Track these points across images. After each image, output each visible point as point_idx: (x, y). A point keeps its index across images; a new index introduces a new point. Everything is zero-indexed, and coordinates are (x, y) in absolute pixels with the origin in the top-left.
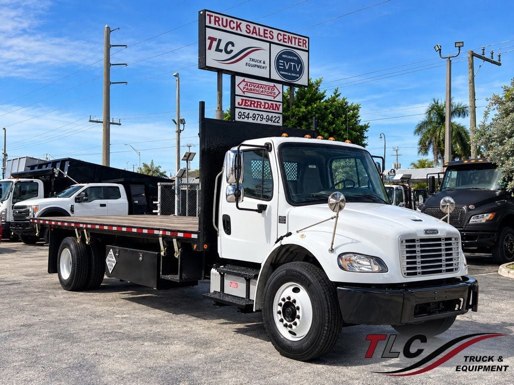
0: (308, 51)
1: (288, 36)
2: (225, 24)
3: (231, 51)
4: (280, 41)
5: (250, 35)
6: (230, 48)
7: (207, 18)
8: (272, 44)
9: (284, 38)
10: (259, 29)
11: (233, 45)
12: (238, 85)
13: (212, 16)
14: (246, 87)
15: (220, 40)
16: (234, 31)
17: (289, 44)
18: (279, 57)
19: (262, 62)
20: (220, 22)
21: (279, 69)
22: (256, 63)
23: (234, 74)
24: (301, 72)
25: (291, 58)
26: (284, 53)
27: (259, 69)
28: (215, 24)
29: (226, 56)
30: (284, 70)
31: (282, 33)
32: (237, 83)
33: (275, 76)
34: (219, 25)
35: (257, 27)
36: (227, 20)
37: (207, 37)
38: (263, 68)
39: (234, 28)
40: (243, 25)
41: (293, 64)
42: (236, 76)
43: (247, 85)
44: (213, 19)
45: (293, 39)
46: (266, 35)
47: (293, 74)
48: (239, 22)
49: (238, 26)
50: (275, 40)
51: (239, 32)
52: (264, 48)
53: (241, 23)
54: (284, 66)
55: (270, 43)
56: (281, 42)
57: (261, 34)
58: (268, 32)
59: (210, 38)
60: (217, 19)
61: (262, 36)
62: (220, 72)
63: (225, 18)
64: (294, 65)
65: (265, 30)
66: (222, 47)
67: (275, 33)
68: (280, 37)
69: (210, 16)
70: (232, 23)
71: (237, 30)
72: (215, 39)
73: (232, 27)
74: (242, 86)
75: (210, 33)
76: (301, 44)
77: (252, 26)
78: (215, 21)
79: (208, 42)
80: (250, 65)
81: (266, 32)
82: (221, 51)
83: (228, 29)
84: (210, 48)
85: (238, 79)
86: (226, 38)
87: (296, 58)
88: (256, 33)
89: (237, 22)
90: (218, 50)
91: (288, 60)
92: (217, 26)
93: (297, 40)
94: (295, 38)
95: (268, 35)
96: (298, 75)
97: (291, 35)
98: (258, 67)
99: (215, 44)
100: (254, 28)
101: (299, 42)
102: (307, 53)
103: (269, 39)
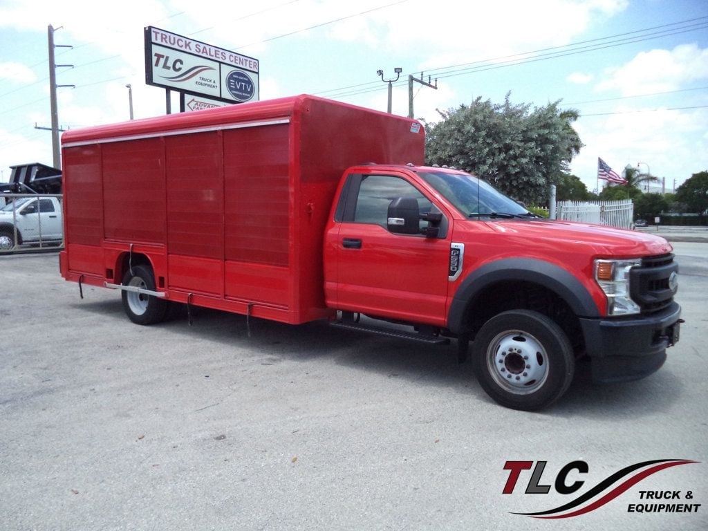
0: (258, 73)
1: (240, 58)
2: (172, 42)
3: (180, 69)
4: (232, 61)
5: (200, 54)
6: (178, 65)
7: (153, 35)
8: (222, 65)
9: (236, 60)
10: (210, 49)
11: (182, 63)
12: (188, 104)
13: (158, 33)
14: (196, 106)
15: (167, 58)
16: (183, 49)
17: (240, 66)
18: (231, 77)
19: (212, 81)
20: (167, 40)
21: (231, 89)
22: (206, 82)
23: (183, 92)
24: (251, 92)
25: (242, 78)
26: (235, 74)
27: (209, 88)
28: (162, 41)
29: (173, 74)
30: (236, 89)
31: (234, 55)
32: (186, 102)
33: (226, 94)
34: (166, 42)
35: (207, 47)
36: (174, 38)
37: (153, 54)
38: (214, 87)
39: (182, 46)
40: (193, 45)
41: (244, 84)
42: (185, 95)
43: (197, 104)
44: (159, 36)
45: (244, 62)
46: (217, 56)
47: (244, 94)
48: (188, 41)
49: (187, 45)
50: (227, 61)
51: (188, 50)
52: (214, 68)
53: (190, 43)
54: (235, 85)
55: (220, 63)
56: (233, 64)
57: (212, 54)
58: (220, 53)
59: (156, 55)
60: (164, 37)
61: (213, 56)
62: (169, 89)
63: (172, 36)
64: (245, 86)
65: (216, 51)
66: (170, 64)
67: (228, 54)
68: (232, 59)
69: (156, 33)
70: (180, 42)
71: (186, 48)
72: (163, 56)
73: (180, 44)
74: (192, 104)
75: (155, 49)
76: (252, 66)
77: (202, 46)
78: (162, 38)
79: (154, 59)
80: (200, 84)
81: (218, 53)
82: (169, 68)
83: (176, 46)
84: (157, 65)
85: (188, 98)
86: (174, 56)
87: (247, 79)
88: (206, 52)
89: (186, 42)
90: (165, 66)
91: (239, 80)
92: (164, 43)
93: (248, 62)
94: (246, 60)
95: (220, 56)
96: (249, 95)
97: (242, 57)
98: (209, 85)
99: (162, 61)
100: (204, 48)
101: (250, 64)
102: (257, 75)
103: (221, 60)
